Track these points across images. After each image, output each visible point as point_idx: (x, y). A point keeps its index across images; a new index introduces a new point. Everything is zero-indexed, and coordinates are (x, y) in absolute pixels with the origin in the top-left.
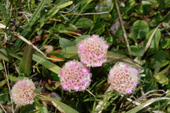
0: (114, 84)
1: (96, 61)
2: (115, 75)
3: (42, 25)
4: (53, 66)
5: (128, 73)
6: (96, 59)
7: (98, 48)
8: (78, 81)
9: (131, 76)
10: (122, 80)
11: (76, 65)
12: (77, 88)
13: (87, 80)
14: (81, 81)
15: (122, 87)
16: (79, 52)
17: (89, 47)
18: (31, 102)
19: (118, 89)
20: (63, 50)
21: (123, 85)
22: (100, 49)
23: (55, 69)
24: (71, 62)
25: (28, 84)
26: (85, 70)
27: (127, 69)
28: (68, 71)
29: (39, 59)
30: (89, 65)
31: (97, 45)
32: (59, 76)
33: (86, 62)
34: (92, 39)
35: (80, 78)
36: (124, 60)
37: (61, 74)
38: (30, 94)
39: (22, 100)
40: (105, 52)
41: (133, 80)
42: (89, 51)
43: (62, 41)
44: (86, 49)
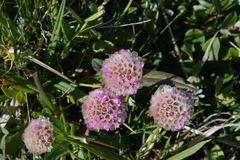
0: (157, 118)
1: (128, 88)
2: (158, 105)
5: (176, 101)
6: (127, 84)
7: (128, 68)
8: (107, 117)
9: (181, 104)
10: (169, 111)
11: (103, 95)
14: (111, 117)
15: (170, 121)
16: (103, 76)
17: (115, 68)
18: (49, 149)
19: (164, 124)
21: (171, 119)
22: (132, 69)
24: (97, 91)
26: (116, 101)
27: (175, 95)
28: (92, 103)
30: (119, 93)
31: (128, 63)
33: (114, 89)
34: (120, 56)
35: (111, 112)
36: (173, 80)
38: (46, 139)
40: (140, 73)
41: (185, 109)
42: (116, 73)
43: (95, 61)
44: (111, 71)
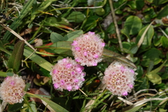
0: (109, 85)
1: (90, 60)
2: (110, 75)
3: (33, 18)
4: (43, 62)
5: (124, 74)
6: (90, 58)
7: (93, 46)
8: (71, 80)
9: (127, 77)
10: (118, 81)
11: (69, 64)
12: (69, 88)
13: (81, 80)
14: (74, 81)
16: (73, 50)
17: (84, 45)
18: (21, 101)
19: (114, 90)
20: (54, 45)
21: (119, 87)
22: (96, 47)
23: (46, 65)
24: (64, 60)
25: (18, 82)
26: (79, 69)
27: (123, 70)
28: (60, 69)
29: (29, 54)
30: (83, 64)
31: (93, 43)
32: (51, 74)
33: (80, 61)
34: (87, 36)
35: (74, 77)
36: (118, 58)
37: (54, 72)
38: (19, 92)
39: (11, 98)
40: (101, 51)
41: (129, 81)
42: (84, 49)
43: (54, 35)
44: (81, 46)
